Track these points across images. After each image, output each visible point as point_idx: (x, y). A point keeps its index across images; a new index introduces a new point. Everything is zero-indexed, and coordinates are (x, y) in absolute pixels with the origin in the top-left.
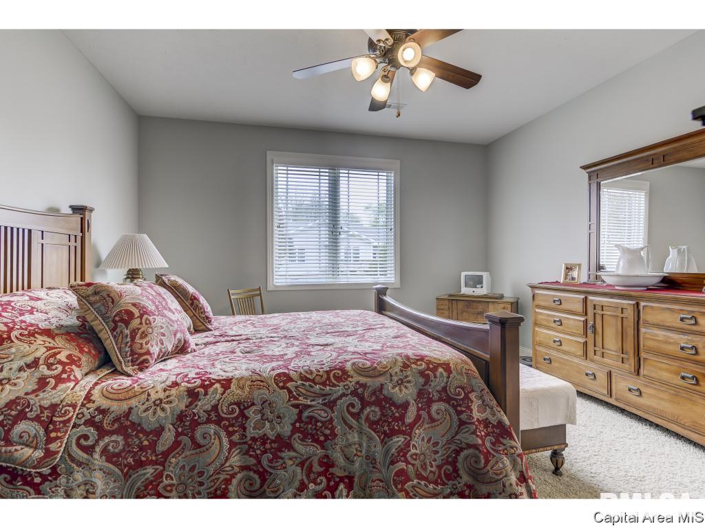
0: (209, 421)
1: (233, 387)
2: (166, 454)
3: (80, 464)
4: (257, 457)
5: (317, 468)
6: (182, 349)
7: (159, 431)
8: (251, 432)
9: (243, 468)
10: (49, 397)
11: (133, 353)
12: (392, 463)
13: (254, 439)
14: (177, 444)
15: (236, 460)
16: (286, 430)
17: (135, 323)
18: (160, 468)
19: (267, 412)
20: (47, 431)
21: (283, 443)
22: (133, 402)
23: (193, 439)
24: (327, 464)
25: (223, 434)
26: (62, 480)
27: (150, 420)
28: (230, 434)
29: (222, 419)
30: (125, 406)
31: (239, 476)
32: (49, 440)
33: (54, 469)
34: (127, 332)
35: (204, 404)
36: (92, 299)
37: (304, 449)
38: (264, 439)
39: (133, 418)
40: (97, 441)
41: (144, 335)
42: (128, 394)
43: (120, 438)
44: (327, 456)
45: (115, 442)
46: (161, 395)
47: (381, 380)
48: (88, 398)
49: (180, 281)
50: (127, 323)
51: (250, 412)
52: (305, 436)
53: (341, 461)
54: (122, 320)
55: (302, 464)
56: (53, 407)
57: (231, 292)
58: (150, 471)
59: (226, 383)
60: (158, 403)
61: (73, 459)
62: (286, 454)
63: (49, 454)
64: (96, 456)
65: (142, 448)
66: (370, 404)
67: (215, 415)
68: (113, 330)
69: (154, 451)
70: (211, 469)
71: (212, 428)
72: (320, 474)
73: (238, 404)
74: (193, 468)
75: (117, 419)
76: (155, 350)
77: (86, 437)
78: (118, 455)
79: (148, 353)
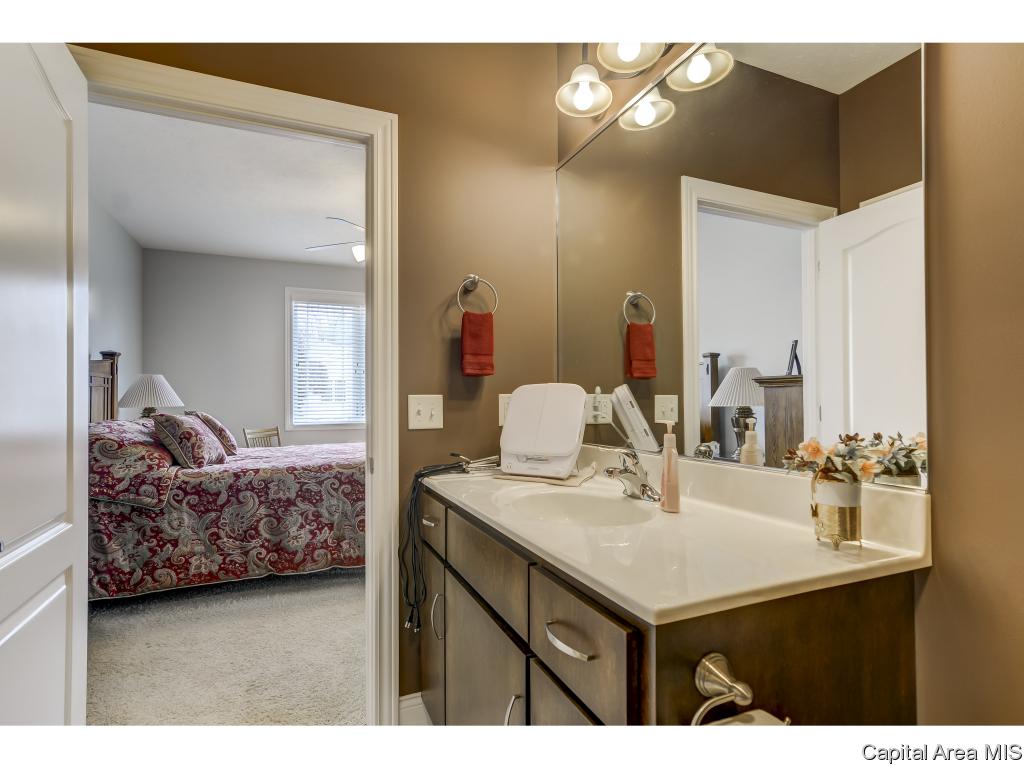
0: (247, 489)
1: (260, 472)
2: (222, 506)
3: (175, 509)
4: (275, 510)
5: (311, 517)
6: (220, 461)
7: (218, 494)
8: (272, 496)
9: (266, 516)
10: (155, 474)
11: (194, 457)
12: (357, 516)
13: (273, 500)
14: (228, 501)
15: (263, 511)
16: (293, 495)
17: (193, 439)
18: (219, 514)
19: (282, 486)
20: (158, 491)
21: (290, 503)
22: (202, 479)
23: (237, 498)
24: (318, 515)
25: (255, 496)
26: (166, 516)
27: (213, 488)
28: (259, 497)
29: (254, 488)
30: (198, 480)
31: (265, 520)
32: (160, 495)
33: (161, 510)
34: (189, 444)
35: (243, 481)
36: (165, 424)
37: (303, 506)
38: (279, 500)
39: (203, 486)
40: (184, 498)
41: (200, 447)
42: (199, 475)
43: (196, 497)
44: (318, 512)
45: (193, 499)
46: (218, 475)
47: (353, 470)
48: (176, 476)
49: (211, 417)
50: (188, 440)
51: (271, 485)
52: (304, 499)
53: (326, 514)
54: (185, 438)
55: (302, 514)
56: (160, 479)
57: (247, 431)
58: (213, 515)
59: (257, 471)
60: (217, 479)
61: (171, 506)
62: (293, 508)
63: (160, 501)
64: (184, 504)
65: (209, 502)
66: (345, 483)
67: (250, 487)
68: (180, 444)
69: (216, 504)
70: (249, 515)
71: (249, 493)
72: (313, 521)
73: (264, 481)
74: (238, 515)
75: (194, 487)
76: (206, 457)
77: (178, 496)
78: (195, 506)
79: (203, 458)
